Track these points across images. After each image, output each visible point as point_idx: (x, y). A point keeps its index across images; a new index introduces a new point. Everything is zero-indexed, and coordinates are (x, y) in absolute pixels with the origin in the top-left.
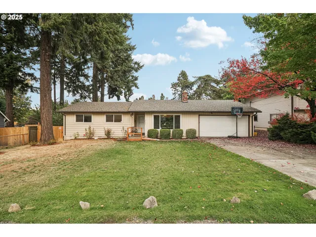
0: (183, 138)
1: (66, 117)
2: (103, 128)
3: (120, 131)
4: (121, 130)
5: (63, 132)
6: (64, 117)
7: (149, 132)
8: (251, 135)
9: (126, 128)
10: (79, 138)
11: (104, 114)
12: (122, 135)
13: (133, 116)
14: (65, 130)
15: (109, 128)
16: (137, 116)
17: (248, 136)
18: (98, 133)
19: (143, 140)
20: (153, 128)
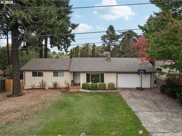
0: (106, 88)
1: (26, 73)
5: (23, 84)
6: (24, 73)
7: (83, 85)
8: (152, 87)
10: (35, 87)
13: (72, 73)
14: (25, 82)
15: (56, 81)
17: (150, 87)
18: (48, 84)
19: (79, 92)
20: (86, 82)
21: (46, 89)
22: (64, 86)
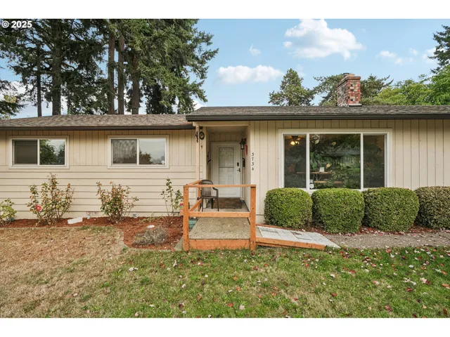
2: (94, 182)
3: (159, 195)
4: (160, 189)
7: (271, 199)
9: (177, 186)
11: (105, 137)
12: (163, 209)
13: (204, 142)
15: (117, 182)
16: (214, 145)
18: (82, 201)
19: (261, 246)
20: (281, 185)
21: (70, 222)
22: (163, 208)
